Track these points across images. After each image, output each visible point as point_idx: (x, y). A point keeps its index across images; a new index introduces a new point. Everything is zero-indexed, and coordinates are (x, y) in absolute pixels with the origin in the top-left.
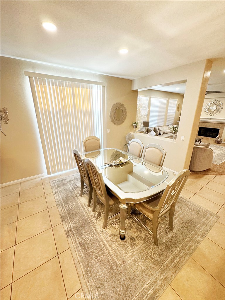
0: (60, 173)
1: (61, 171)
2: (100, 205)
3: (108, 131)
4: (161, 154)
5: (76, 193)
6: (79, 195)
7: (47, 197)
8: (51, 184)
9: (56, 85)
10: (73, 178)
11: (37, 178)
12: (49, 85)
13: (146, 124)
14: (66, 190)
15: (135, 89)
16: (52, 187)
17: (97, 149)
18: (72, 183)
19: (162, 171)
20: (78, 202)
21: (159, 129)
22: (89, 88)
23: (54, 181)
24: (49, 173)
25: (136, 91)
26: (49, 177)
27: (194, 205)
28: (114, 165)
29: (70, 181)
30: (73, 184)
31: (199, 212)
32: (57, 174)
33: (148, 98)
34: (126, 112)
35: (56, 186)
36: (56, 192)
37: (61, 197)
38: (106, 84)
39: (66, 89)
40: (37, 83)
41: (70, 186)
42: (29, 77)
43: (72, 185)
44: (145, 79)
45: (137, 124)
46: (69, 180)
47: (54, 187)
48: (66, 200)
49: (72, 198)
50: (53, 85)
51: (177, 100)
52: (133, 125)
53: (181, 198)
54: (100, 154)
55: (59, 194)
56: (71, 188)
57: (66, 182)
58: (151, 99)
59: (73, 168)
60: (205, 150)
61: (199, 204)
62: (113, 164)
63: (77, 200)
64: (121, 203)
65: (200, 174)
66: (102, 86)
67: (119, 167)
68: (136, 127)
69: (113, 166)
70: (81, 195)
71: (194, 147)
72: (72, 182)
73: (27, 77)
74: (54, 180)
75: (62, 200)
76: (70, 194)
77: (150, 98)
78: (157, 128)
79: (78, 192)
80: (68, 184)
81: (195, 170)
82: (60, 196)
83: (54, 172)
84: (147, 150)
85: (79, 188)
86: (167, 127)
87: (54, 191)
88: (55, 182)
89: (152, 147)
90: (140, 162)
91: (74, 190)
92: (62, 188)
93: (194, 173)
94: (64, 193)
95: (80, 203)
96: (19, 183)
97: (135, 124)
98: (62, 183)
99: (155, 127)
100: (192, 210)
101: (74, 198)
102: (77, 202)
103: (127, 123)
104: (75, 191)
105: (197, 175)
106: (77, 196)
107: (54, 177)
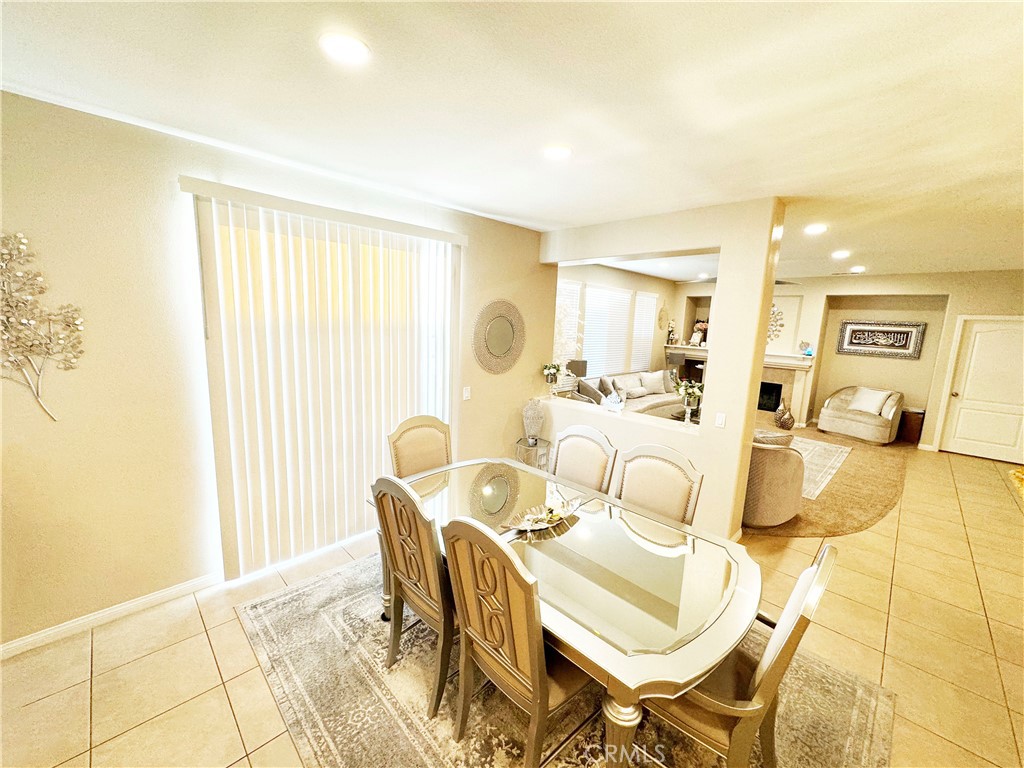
0: (282, 566)
1: (286, 555)
2: (480, 704)
3: (466, 395)
4: (686, 481)
5: (367, 656)
6: (380, 668)
7: (236, 691)
8: (249, 626)
9: (296, 234)
10: (340, 584)
11: (178, 601)
12: (270, 229)
13: (578, 367)
14: (320, 648)
15: (550, 260)
16: (252, 638)
17: (442, 465)
18: (338, 609)
19: (690, 539)
20: (384, 699)
21: (613, 384)
22: (411, 250)
23: (255, 607)
24: (231, 571)
25: (553, 266)
26: (230, 593)
27: (806, 659)
28: (532, 531)
29: (332, 600)
30: (345, 612)
31: (830, 684)
32: (268, 570)
33: (579, 287)
34: (522, 330)
35: (273, 632)
36: (275, 662)
37: (299, 684)
38: (464, 241)
39: (331, 247)
40: (224, 222)
41: (332, 625)
42: (197, 198)
43: (340, 619)
44: (584, 232)
45: (558, 370)
46: (323, 595)
47: (262, 635)
48: (330, 696)
49: (352, 683)
50: (284, 232)
51: (657, 295)
52: (546, 372)
53: (754, 635)
54: (446, 482)
55: (292, 668)
56: (339, 636)
57: (310, 610)
58: (587, 289)
59: (331, 540)
60: (787, 457)
61: (818, 653)
62: (526, 526)
63: (376, 689)
64: (613, 698)
65: (776, 536)
66: (453, 245)
67: (552, 537)
68: (553, 378)
69: (529, 534)
70: (392, 661)
71: (753, 448)
72: (340, 605)
73: (188, 198)
74: (257, 601)
75: (307, 699)
76: (342, 665)
77: (585, 286)
78: (609, 381)
79: (371, 651)
80: (325, 617)
81: (762, 524)
82: (295, 677)
83: (256, 563)
84: (628, 465)
85: (373, 629)
86: (636, 378)
87: (263, 658)
88: (261, 610)
89: (647, 456)
90: (603, 509)
91: (353, 644)
92: (300, 639)
93: (756, 532)
94: (313, 659)
95: (394, 704)
96: (84, 632)
97: (553, 371)
98: (295, 614)
99: (600, 375)
100: (805, 680)
101: (362, 682)
102: (379, 699)
103: (526, 365)
104: (359, 645)
105: (769, 542)
106: (371, 671)
107: (257, 588)
